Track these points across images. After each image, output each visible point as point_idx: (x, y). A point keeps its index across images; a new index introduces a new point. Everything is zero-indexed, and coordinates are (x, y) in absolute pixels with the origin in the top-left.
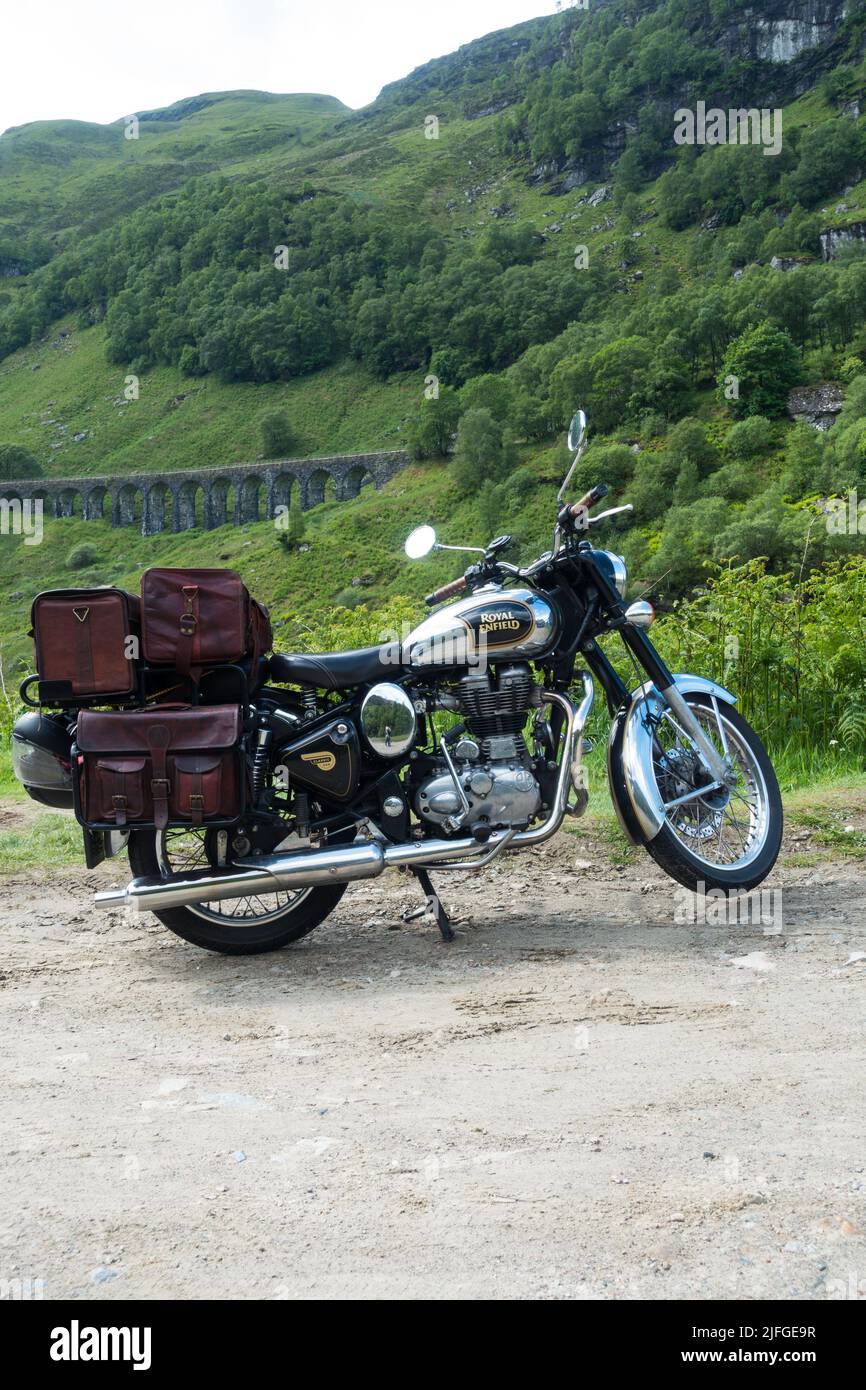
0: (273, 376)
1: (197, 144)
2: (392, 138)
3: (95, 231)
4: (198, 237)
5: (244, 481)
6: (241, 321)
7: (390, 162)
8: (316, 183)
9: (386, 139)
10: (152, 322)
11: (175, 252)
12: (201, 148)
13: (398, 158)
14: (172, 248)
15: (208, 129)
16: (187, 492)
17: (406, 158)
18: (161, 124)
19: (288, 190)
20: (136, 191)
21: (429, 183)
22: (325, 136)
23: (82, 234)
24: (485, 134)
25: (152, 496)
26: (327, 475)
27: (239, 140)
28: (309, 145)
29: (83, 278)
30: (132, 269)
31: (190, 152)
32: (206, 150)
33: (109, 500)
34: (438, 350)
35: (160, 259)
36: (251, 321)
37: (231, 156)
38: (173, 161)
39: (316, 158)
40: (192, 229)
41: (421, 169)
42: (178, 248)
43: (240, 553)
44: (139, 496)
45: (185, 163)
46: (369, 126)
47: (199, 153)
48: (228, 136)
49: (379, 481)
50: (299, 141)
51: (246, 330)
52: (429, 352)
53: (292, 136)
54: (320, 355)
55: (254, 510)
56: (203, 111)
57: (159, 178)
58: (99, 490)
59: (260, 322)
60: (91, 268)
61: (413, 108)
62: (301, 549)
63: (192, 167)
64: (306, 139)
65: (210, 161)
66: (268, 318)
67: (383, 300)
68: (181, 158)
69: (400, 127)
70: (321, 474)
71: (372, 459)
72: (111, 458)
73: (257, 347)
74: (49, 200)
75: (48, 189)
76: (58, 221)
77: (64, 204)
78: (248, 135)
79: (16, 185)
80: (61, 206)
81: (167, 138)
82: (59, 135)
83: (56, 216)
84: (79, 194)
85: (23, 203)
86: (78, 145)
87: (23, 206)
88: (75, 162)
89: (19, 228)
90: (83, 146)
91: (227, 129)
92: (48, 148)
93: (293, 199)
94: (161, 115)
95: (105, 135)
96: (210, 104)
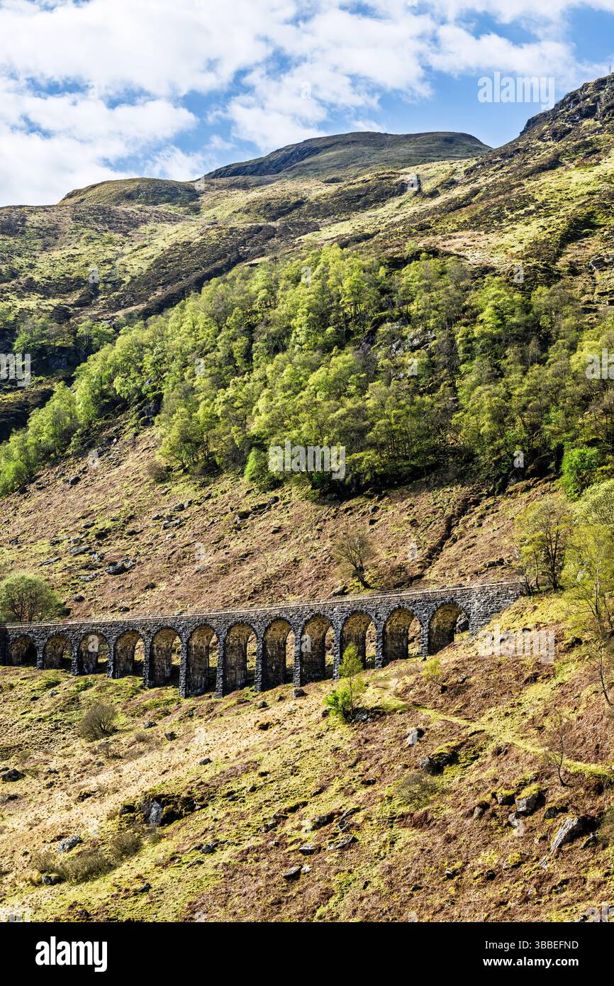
1: (294, 200)
12: (299, 204)
18: (253, 179)
20: (216, 260)
22: (451, 183)
27: (343, 193)
28: (433, 194)
32: (304, 207)
37: (334, 213)
38: (262, 223)
45: (276, 224)
47: (295, 211)
48: (332, 189)
52: (560, 452)
57: (244, 243)
63: (285, 229)
65: (309, 219)
68: (274, 219)
74: (110, 275)
75: (109, 261)
76: (118, 299)
77: (127, 279)
78: (357, 186)
79: (72, 258)
80: (124, 282)
81: (254, 194)
82: (129, 197)
83: (117, 294)
84: (145, 266)
85: (79, 279)
86: (150, 208)
87: (79, 283)
88: (143, 229)
89: (71, 310)
90: (155, 208)
91: (333, 181)
92: (113, 213)
93: (397, 265)
94: (257, 168)
95: (185, 195)
96: (315, 151)
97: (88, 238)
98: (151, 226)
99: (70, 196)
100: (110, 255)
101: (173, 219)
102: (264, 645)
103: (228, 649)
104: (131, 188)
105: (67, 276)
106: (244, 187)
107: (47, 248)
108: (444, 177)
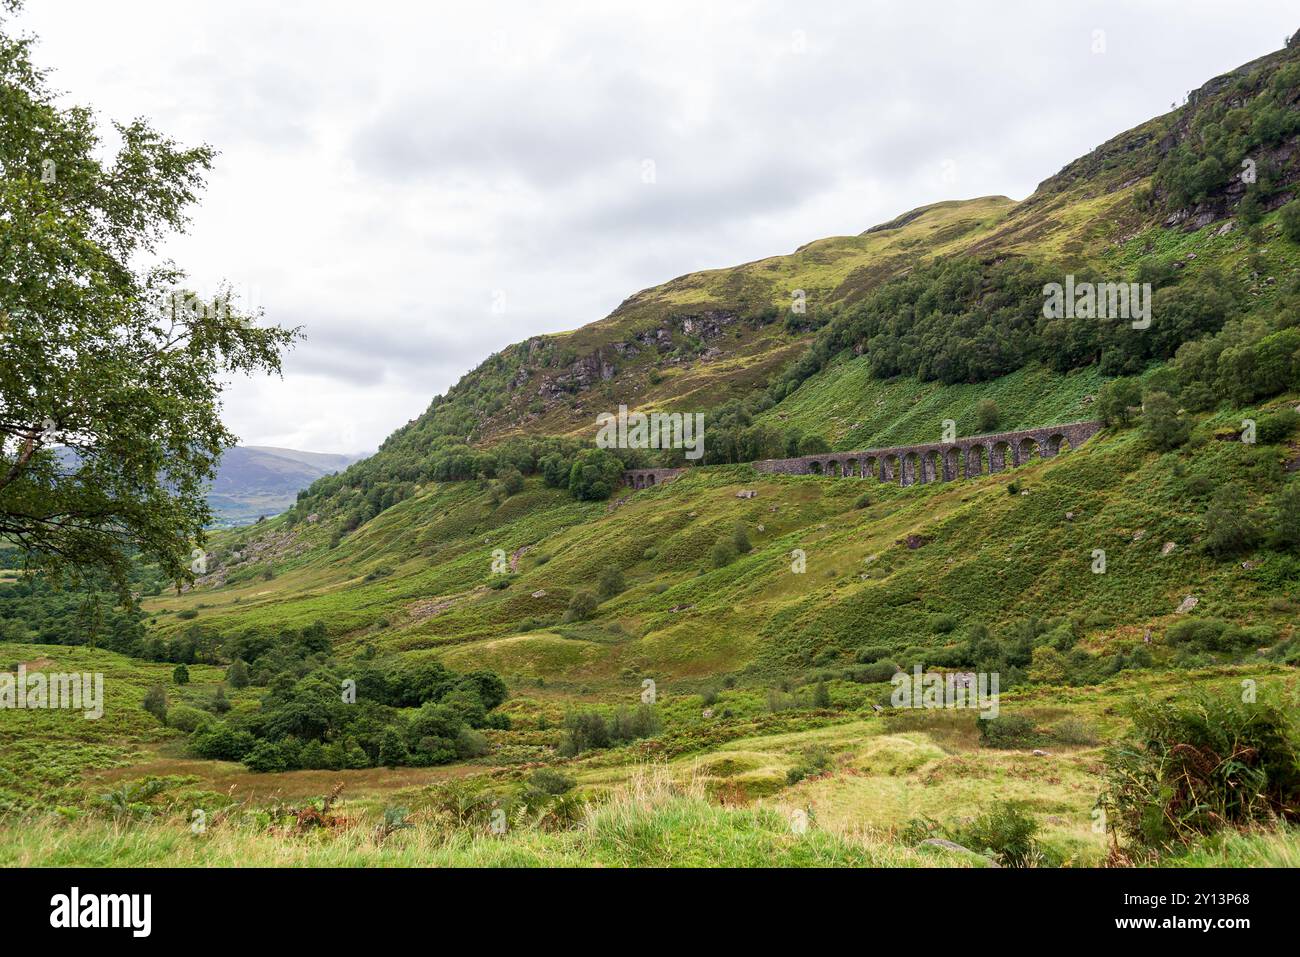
0: (982, 377)
1: (915, 239)
2: (1053, 215)
3: (856, 301)
4: (925, 295)
5: (972, 448)
6: (959, 345)
7: (1054, 229)
8: (1003, 250)
9: (1048, 216)
10: (898, 352)
11: (910, 307)
12: (918, 241)
13: (1060, 226)
14: (908, 304)
15: (922, 229)
16: (930, 458)
17: (1066, 226)
18: (891, 231)
19: (984, 258)
20: (878, 274)
21: (1086, 239)
22: (1001, 222)
23: (848, 303)
24: (1125, 201)
25: (906, 462)
26: (1033, 441)
27: (942, 232)
28: (991, 228)
29: (852, 328)
30: (883, 321)
31: (911, 244)
32: (921, 242)
33: (877, 465)
34: (1107, 351)
35: (901, 312)
36: (965, 345)
37: (938, 243)
38: (900, 252)
39: (997, 235)
40: (922, 290)
41: (1078, 231)
42: (912, 304)
43: (976, 497)
44: (897, 462)
45: (908, 252)
46: (1033, 210)
47: (917, 244)
48: (935, 231)
49: (1074, 443)
50: (983, 227)
51: (963, 350)
52: (1099, 354)
53: (978, 224)
54: (1016, 362)
56: (917, 219)
57: (892, 263)
58: (871, 459)
59: (972, 345)
60: (856, 323)
61: (1063, 195)
62: (1023, 493)
63: (913, 254)
64: (988, 224)
65: (925, 248)
68: (906, 249)
69: (1056, 207)
70: (1027, 442)
71: (1066, 429)
72: (875, 439)
73: (971, 361)
74: (825, 286)
75: (824, 279)
76: (830, 297)
77: (834, 287)
78: (948, 228)
80: (832, 288)
81: (895, 238)
82: (830, 246)
83: (830, 295)
84: (842, 280)
88: (839, 261)
90: (844, 251)
91: (934, 227)
92: (823, 255)
93: (988, 263)
94: (891, 226)
95: (857, 243)
96: (921, 214)
97: (812, 268)
98: (843, 259)
99: (799, 249)
100: (824, 276)
101: (854, 255)
104: (830, 242)
106: (887, 235)
107: (793, 275)
108: (995, 218)
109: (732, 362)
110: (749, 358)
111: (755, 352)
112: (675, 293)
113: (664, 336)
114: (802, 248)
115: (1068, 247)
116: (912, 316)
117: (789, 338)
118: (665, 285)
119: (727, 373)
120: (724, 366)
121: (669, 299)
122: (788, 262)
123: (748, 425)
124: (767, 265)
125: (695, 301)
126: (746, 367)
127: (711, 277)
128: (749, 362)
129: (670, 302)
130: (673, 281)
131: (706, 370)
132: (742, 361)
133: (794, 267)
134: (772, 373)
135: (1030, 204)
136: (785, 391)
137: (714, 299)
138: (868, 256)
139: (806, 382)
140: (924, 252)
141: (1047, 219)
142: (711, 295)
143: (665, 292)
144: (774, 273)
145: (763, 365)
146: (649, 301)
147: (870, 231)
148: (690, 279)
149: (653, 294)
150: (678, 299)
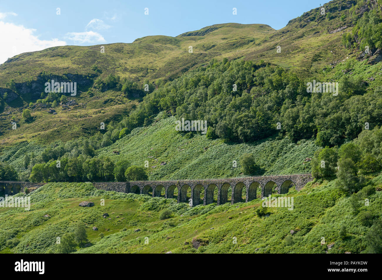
1: (212, 44)
2: (296, 42)
3: (171, 79)
4: (215, 82)
5: (236, 185)
6: (234, 117)
7: (296, 51)
8: (266, 60)
9: (293, 42)
12: (214, 46)
13: (299, 50)
14: (204, 87)
15: (216, 39)
16: (210, 189)
17: (303, 50)
18: (198, 37)
19: (254, 63)
20: (187, 64)
21: (314, 60)
22: (265, 41)
23: (166, 81)
24: (338, 40)
25: (195, 190)
26: (274, 183)
27: (230, 43)
28: (259, 45)
29: (167, 98)
30: (187, 95)
31: (208, 48)
32: (216, 47)
33: (176, 191)
34: (321, 130)
35: (199, 91)
36: (238, 117)
37: (226, 49)
38: (202, 52)
39: (263, 50)
40: (213, 79)
41: (310, 54)
42: (207, 87)
43: (237, 217)
44: (189, 190)
45: (207, 52)
46: (284, 37)
47: (213, 48)
48: (225, 41)
49: (298, 187)
50: (254, 43)
51: (236, 121)
52: (316, 131)
53: (251, 41)
55: (239, 197)
56: (214, 32)
57: (196, 58)
58: (173, 187)
59: (242, 117)
60: (170, 95)
61: (304, 30)
63: (210, 54)
64: (257, 42)
65: (218, 51)
66: (246, 116)
67: (295, 109)
68: (206, 50)
69: (299, 37)
70: (271, 184)
71: (295, 177)
73: (240, 128)
74: (152, 67)
75: (152, 63)
77: (158, 69)
78: (233, 41)
79: (139, 61)
80: (157, 70)
81: (199, 42)
82: (157, 41)
83: (155, 73)
84: (164, 65)
85: (142, 68)
86: (164, 45)
87: (142, 69)
88: (163, 52)
89: (140, 78)
90: (166, 46)
91: (224, 39)
92: (152, 47)
93: (256, 67)
94: (197, 33)
95: (175, 42)
96: (217, 28)
97: (144, 54)
98: (165, 51)
99: (136, 40)
100: (152, 61)
101: (172, 49)
102: (221, 191)
103: (208, 192)
104: (157, 39)
105: (138, 67)
106: (194, 40)
107: (131, 57)
108: (263, 39)
109: (83, 112)
110: (97, 110)
111: (101, 107)
112: (48, 58)
113: (36, 87)
114: (138, 39)
115: (303, 64)
116: (206, 95)
117: (125, 99)
118: (40, 52)
119: (79, 119)
120: (78, 114)
121: (43, 62)
122: (127, 48)
123: (92, 156)
124: (114, 47)
125: (61, 66)
126: (94, 116)
127: (74, 51)
128: (96, 113)
129: (43, 64)
130: (46, 50)
131: (64, 115)
132: (91, 111)
133: (132, 52)
134: (111, 122)
135: (283, 33)
136: (118, 136)
137: (75, 66)
138: (181, 51)
139: (134, 131)
140: (216, 54)
141: (293, 44)
142: (74, 63)
143: (40, 56)
144: (119, 54)
145: (105, 116)
146: (28, 62)
147: (184, 35)
148: (59, 50)
149: (31, 57)
150: (50, 63)
